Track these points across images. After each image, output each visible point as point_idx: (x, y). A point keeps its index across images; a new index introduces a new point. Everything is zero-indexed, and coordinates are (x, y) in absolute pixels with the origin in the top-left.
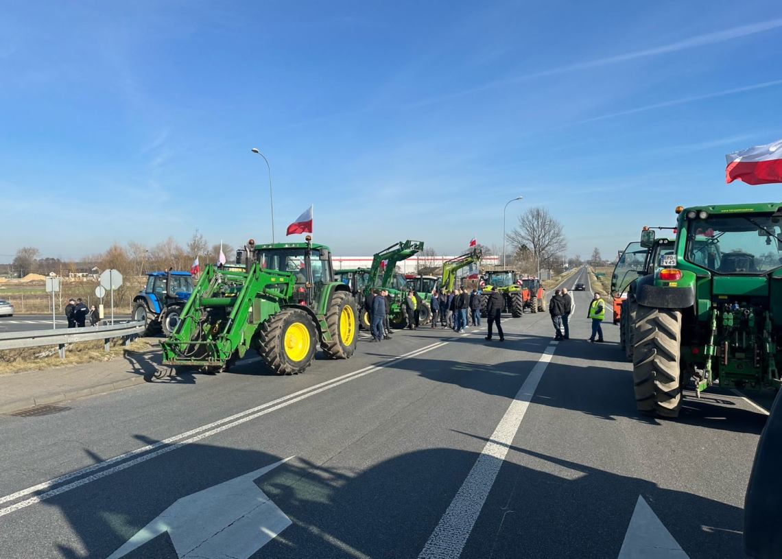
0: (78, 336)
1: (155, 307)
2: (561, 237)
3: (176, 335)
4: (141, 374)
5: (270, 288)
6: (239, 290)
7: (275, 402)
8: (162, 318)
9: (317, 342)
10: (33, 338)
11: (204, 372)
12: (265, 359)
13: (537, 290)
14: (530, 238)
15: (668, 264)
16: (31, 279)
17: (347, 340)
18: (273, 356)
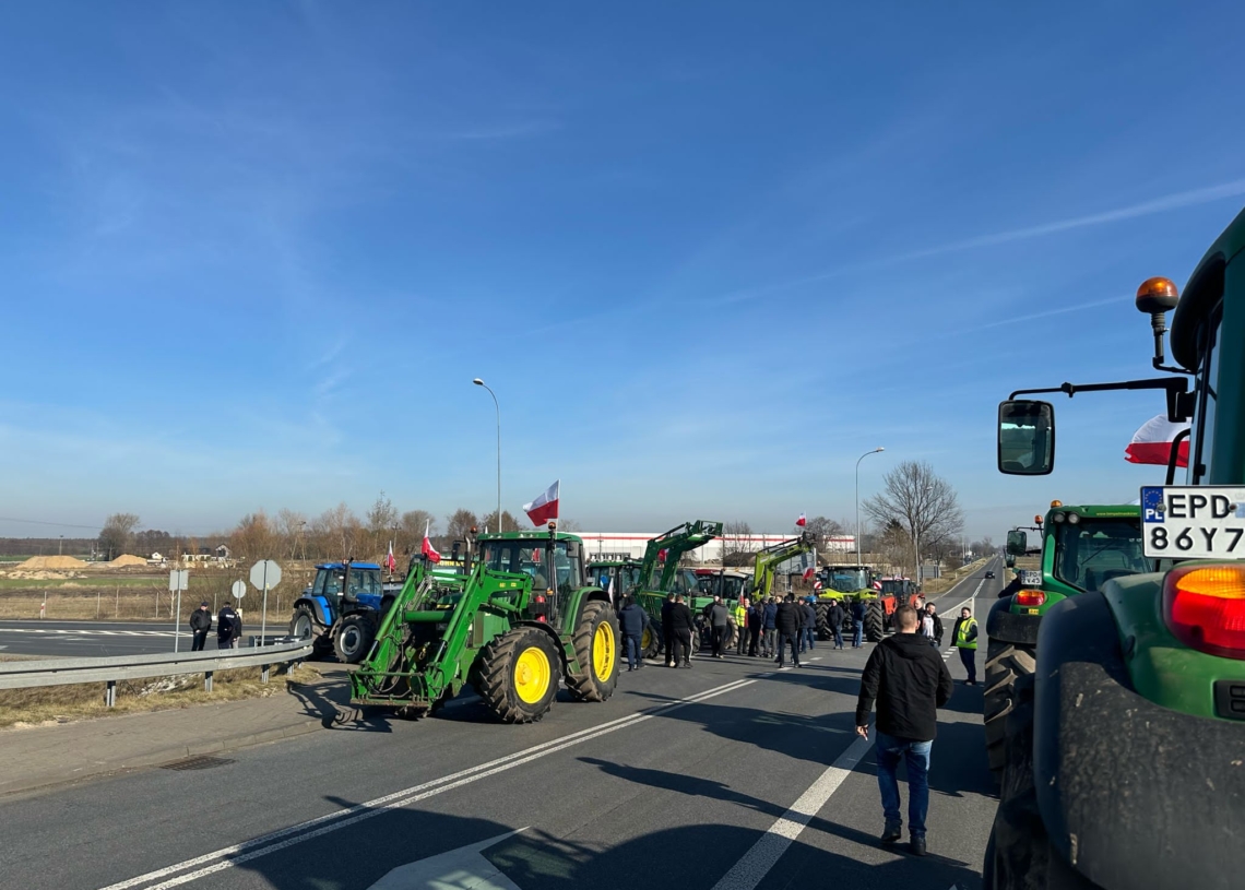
0: (231, 659)
1: (325, 616)
2: (955, 509)
3: (370, 663)
4: (317, 716)
5: (497, 597)
6: (457, 600)
7: (503, 760)
8: (334, 633)
9: (560, 677)
10: (176, 662)
11: (402, 716)
12: (487, 699)
13: (908, 598)
14: (904, 510)
15: (1031, 583)
16: (124, 564)
17: (603, 673)
18: (499, 695)
